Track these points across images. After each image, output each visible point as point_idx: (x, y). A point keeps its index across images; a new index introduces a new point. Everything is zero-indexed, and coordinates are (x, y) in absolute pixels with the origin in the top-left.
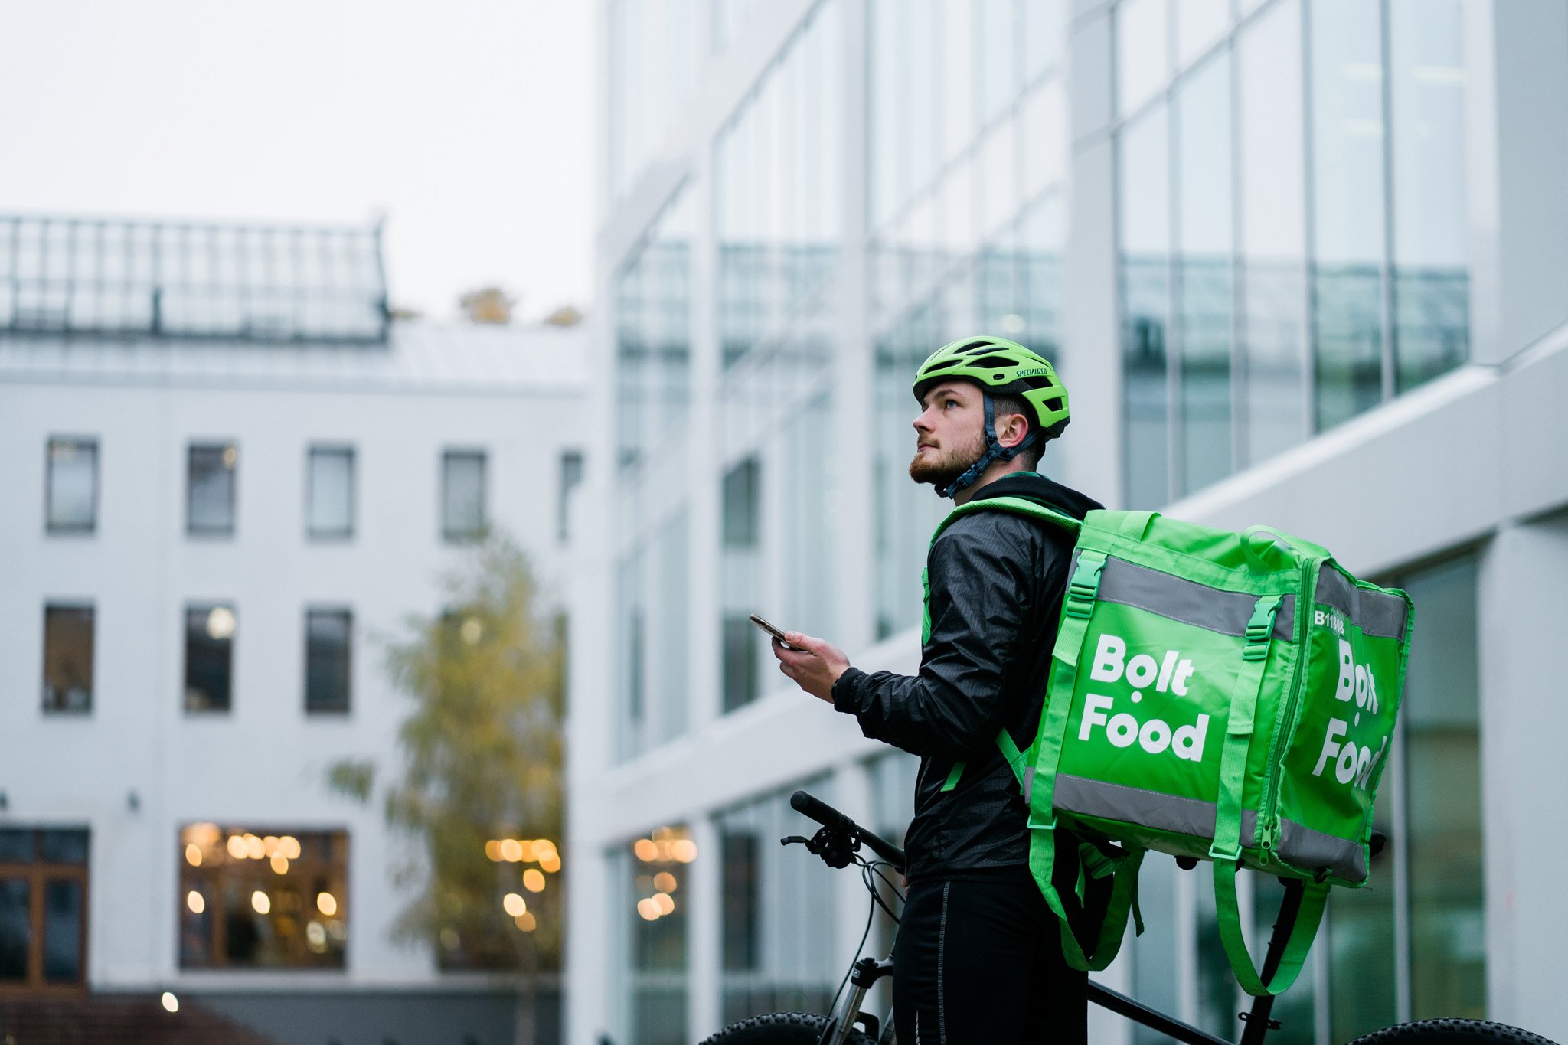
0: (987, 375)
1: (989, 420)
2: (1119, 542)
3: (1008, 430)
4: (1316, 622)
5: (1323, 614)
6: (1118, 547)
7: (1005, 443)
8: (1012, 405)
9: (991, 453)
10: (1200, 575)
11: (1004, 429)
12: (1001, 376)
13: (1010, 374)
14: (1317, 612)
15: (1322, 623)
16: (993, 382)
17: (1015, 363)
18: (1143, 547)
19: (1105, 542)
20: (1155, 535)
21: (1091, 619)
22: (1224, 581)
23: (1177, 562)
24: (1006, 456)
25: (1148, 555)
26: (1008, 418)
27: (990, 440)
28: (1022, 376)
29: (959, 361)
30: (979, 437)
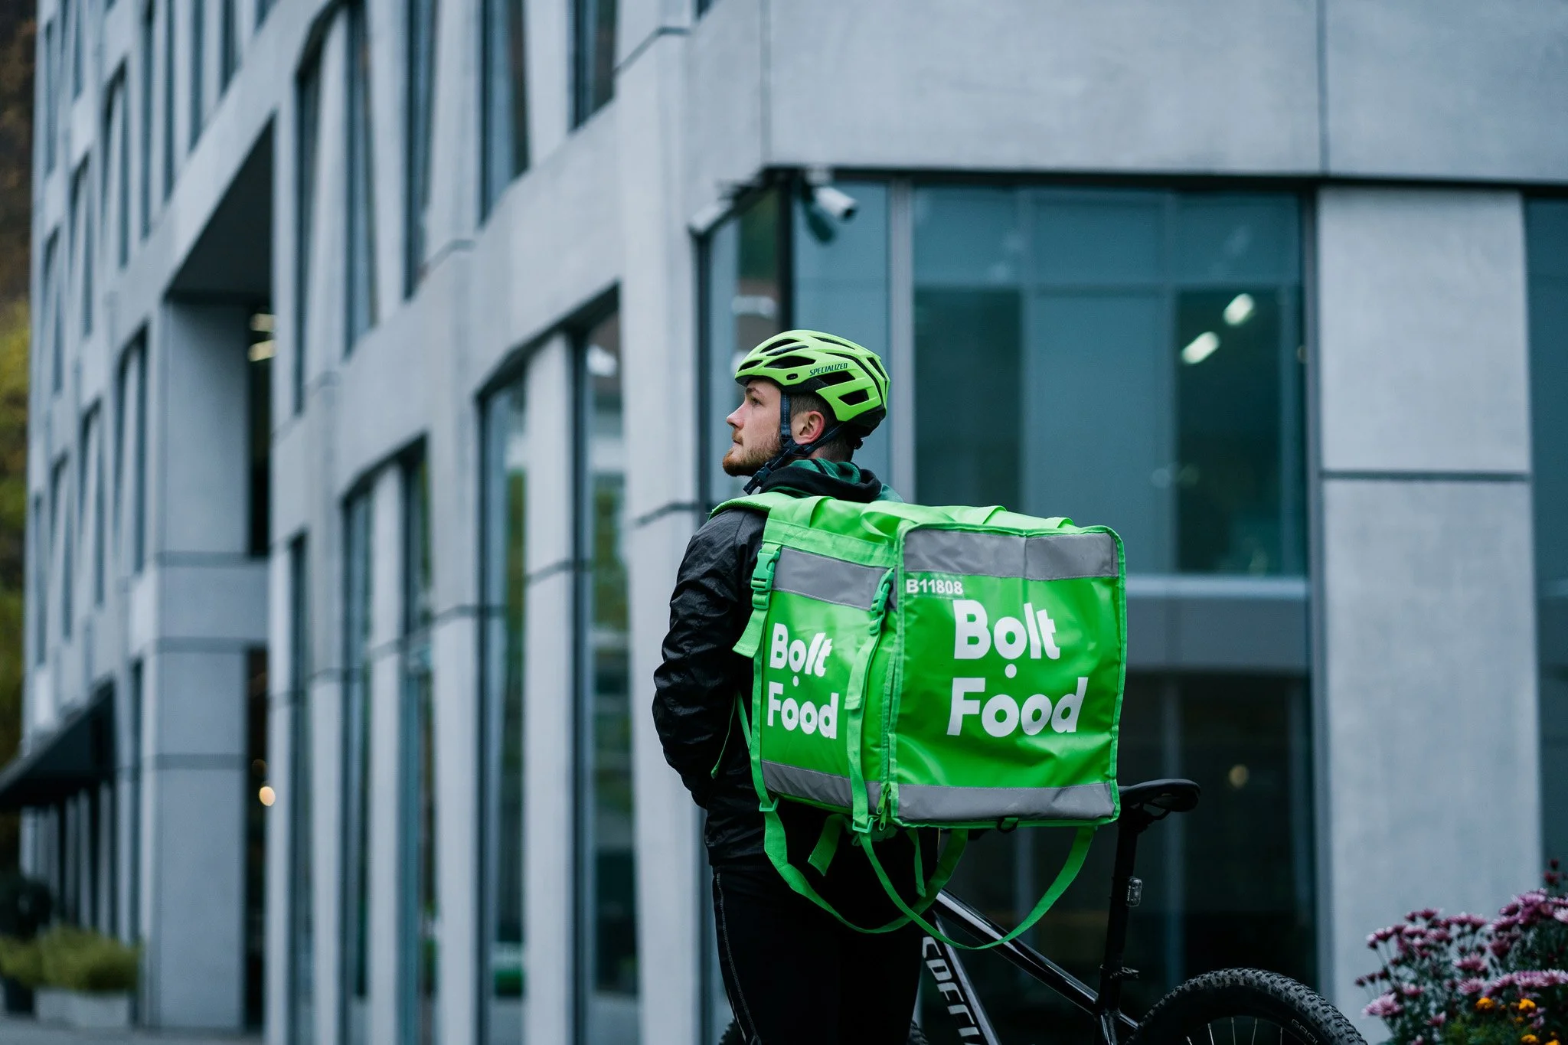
0: (780, 375)
1: (786, 419)
2: (791, 532)
3: (804, 427)
4: (909, 591)
5: (916, 582)
6: (791, 537)
7: (801, 440)
8: (809, 402)
9: (786, 450)
10: (850, 553)
11: (802, 426)
12: (795, 376)
13: (803, 373)
14: (909, 581)
15: (917, 590)
16: (786, 382)
17: (812, 361)
18: (811, 533)
19: (779, 532)
20: (822, 519)
21: (769, 610)
22: (871, 556)
23: (834, 543)
24: (804, 452)
25: (812, 541)
26: (806, 415)
27: (786, 439)
28: (816, 374)
29: (761, 361)
30: (774, 436)
